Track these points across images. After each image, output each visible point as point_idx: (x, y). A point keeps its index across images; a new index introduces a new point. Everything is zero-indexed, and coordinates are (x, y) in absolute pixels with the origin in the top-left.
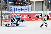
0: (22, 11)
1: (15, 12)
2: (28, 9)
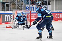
1: (32, 11)
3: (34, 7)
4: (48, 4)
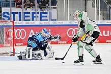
0: (33, 20)
1: (17, 23)
2: (48, 17)
3: (20, 13)
4: (50, 6)
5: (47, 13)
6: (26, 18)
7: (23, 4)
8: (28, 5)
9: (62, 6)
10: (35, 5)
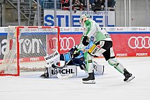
1: (64, 29)
2: (104, 22)
3: (67, 17)
4: (106, 8)
5: (102, 17)
6: (75, 24)
7: (71, 5)
8: (78, 6)
9: (122, 8)
10: (86, 7)
